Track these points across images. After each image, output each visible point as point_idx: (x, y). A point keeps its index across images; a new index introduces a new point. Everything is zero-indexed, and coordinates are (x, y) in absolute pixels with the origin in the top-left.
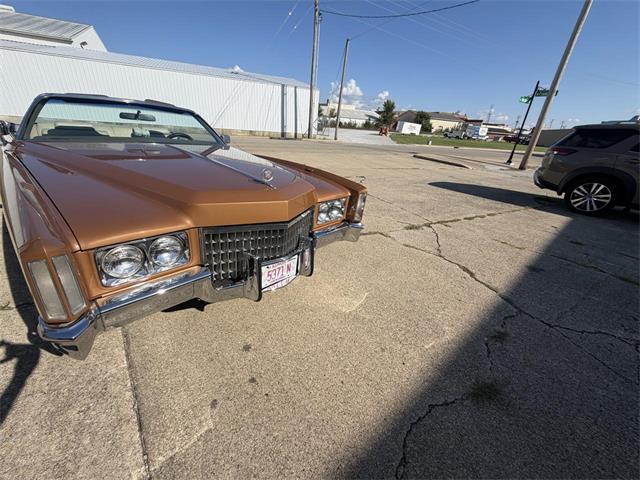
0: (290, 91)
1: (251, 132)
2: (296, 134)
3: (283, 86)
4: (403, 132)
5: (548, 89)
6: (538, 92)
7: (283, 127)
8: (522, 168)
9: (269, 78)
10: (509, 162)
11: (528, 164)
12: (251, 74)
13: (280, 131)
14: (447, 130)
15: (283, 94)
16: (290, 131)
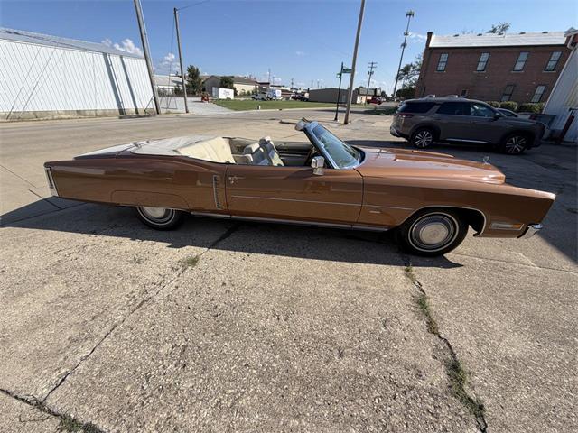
0: (115, 60)
1: (78, 112)
2: (136, 110)
3: (105, 55)
4: (220, 97)
5: (350, 68)
6: (344, 71)
7: (119, 103)
8: (346, 123)
9: (66, 40)
10: (336, 119)
11: (349, 120)
12: (40, 35)
13: (117, 108)
14: (249, 92)
15: (108, 66)
16: (128, 106)
